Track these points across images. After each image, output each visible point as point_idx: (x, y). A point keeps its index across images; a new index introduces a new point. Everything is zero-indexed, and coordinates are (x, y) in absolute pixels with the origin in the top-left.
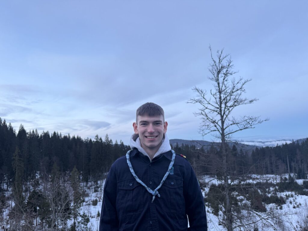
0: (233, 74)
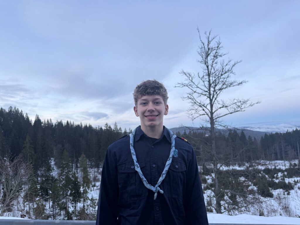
0: (223, 56)
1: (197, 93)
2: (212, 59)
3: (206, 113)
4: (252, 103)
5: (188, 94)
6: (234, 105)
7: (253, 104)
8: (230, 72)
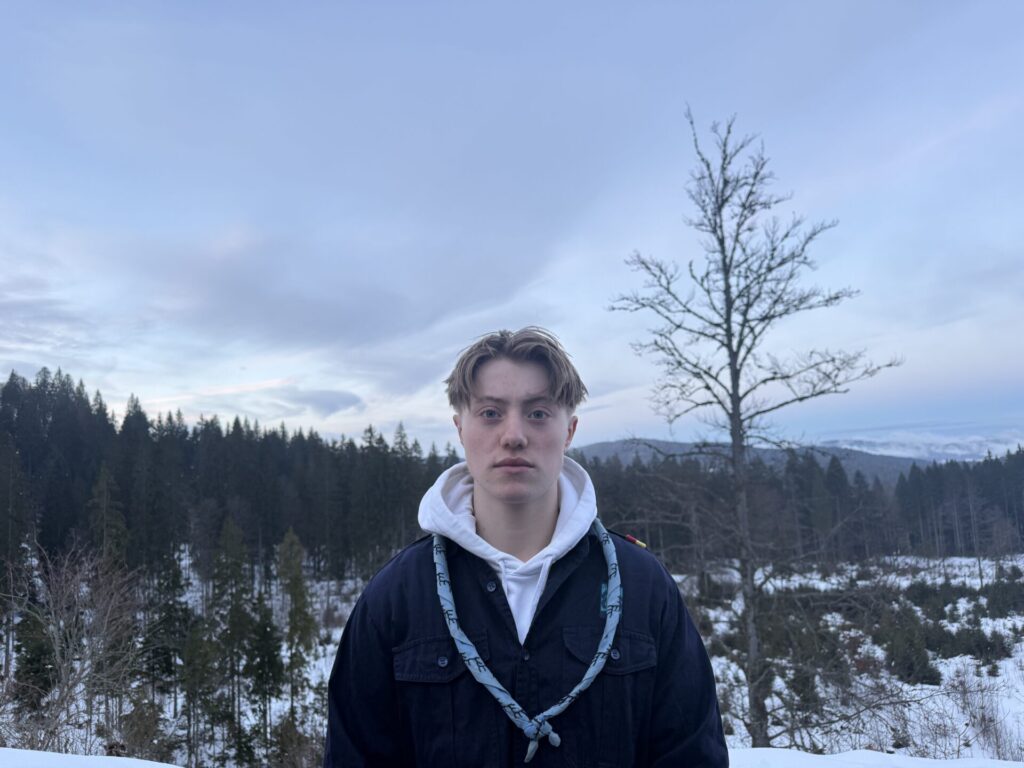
0: (772, 205)
1: (685, 329)
2: (736, 215)
3: (715, 400)
4: (871, 365)
5: (654, 332)
6: (813, 370)
7: (875, 367)
8: (801, 259)
